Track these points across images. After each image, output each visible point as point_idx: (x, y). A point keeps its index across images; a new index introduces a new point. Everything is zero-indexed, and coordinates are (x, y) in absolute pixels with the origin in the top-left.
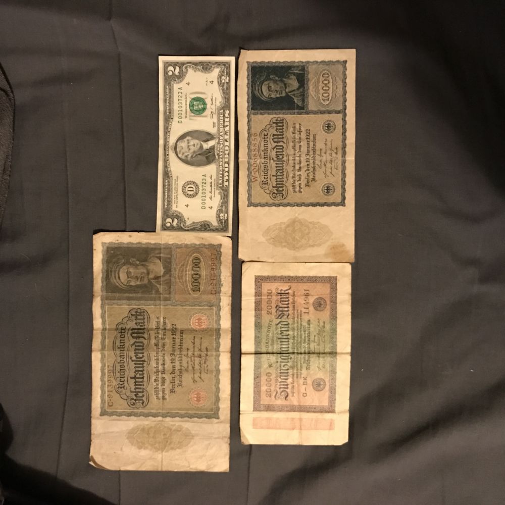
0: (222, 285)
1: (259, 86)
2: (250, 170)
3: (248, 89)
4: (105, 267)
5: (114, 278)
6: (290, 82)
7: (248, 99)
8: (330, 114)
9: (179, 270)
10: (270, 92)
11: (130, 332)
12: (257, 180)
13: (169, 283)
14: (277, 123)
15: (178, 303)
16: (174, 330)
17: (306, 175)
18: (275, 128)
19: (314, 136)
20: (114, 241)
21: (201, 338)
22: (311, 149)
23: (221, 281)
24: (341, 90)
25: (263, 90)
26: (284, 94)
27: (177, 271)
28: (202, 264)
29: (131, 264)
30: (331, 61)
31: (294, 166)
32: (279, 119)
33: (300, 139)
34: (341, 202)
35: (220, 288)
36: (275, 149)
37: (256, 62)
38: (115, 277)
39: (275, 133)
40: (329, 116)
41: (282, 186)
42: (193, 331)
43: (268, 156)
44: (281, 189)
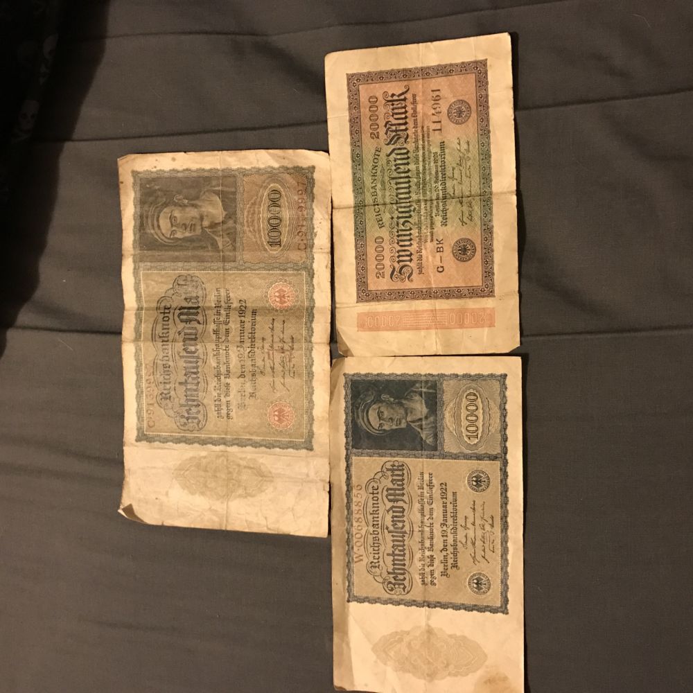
0: (316, 235)
1: (363, 411)
2: (351, 544)
3: (347, 416)
4: (138, 210)
5: (151, 227)
6: (412, 405)
7: (347, 431)
8: (480, 460)
9: (248, 212)
10: (381, 422)
11: (178, 312)
12: (362, 560)
13: (233, 235)
14: (392, 470)
15: (246, 265)
16: (243, 309)
17: (442, 558)
18: (390, 479)
19: (454, 494)
20: (149, 169)
21: (284, 321)
22: (449, 515)
23: (314, 228)
24: (498, 421)
25: (371, 419)
26: (403, 425)
27: (246, 213)
28: (284, 201)
29: (176, 205)
30: (479, 375)
31: (422, 542)
32: (396, 464)
33: (431, 497)
34: (501, 607)
35: (313, 240)
36: (391, 511)
37: (358, 375)
38: (153, 225)
39: (391, 486)
40: (479, 464)
41: (402, 572)
42: (271, 310)
43: (380, 523)
44: (401, 577)
